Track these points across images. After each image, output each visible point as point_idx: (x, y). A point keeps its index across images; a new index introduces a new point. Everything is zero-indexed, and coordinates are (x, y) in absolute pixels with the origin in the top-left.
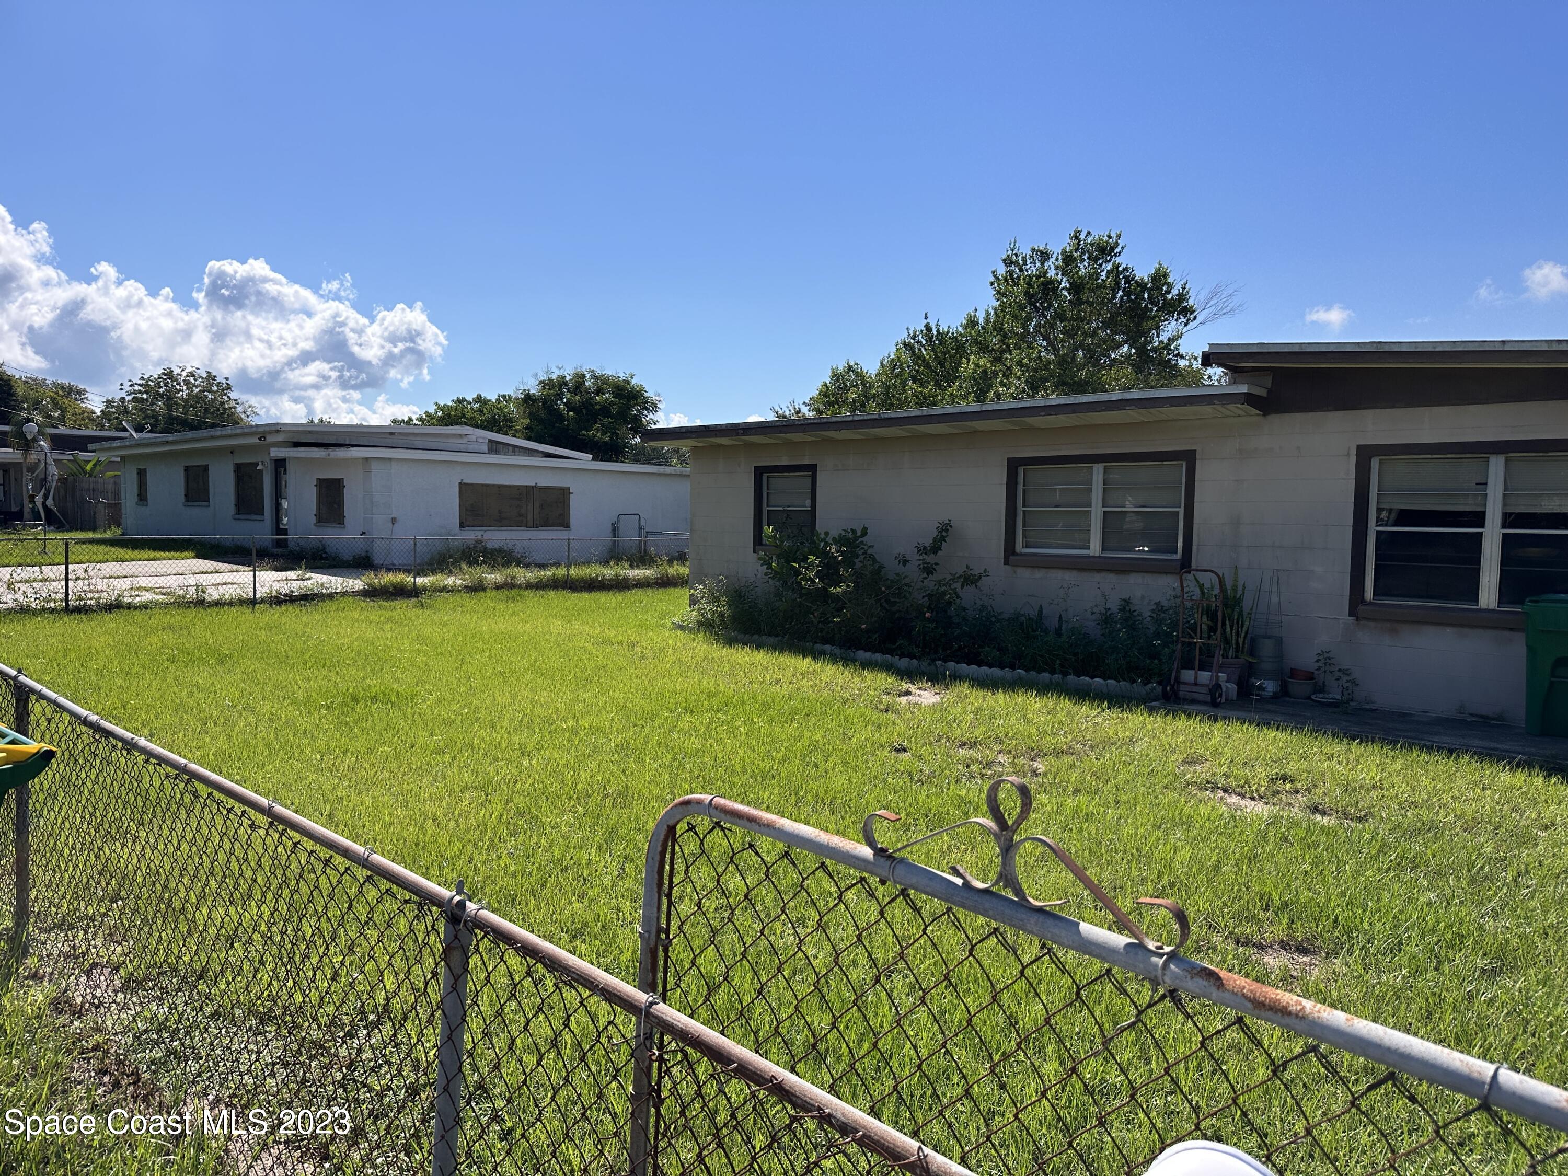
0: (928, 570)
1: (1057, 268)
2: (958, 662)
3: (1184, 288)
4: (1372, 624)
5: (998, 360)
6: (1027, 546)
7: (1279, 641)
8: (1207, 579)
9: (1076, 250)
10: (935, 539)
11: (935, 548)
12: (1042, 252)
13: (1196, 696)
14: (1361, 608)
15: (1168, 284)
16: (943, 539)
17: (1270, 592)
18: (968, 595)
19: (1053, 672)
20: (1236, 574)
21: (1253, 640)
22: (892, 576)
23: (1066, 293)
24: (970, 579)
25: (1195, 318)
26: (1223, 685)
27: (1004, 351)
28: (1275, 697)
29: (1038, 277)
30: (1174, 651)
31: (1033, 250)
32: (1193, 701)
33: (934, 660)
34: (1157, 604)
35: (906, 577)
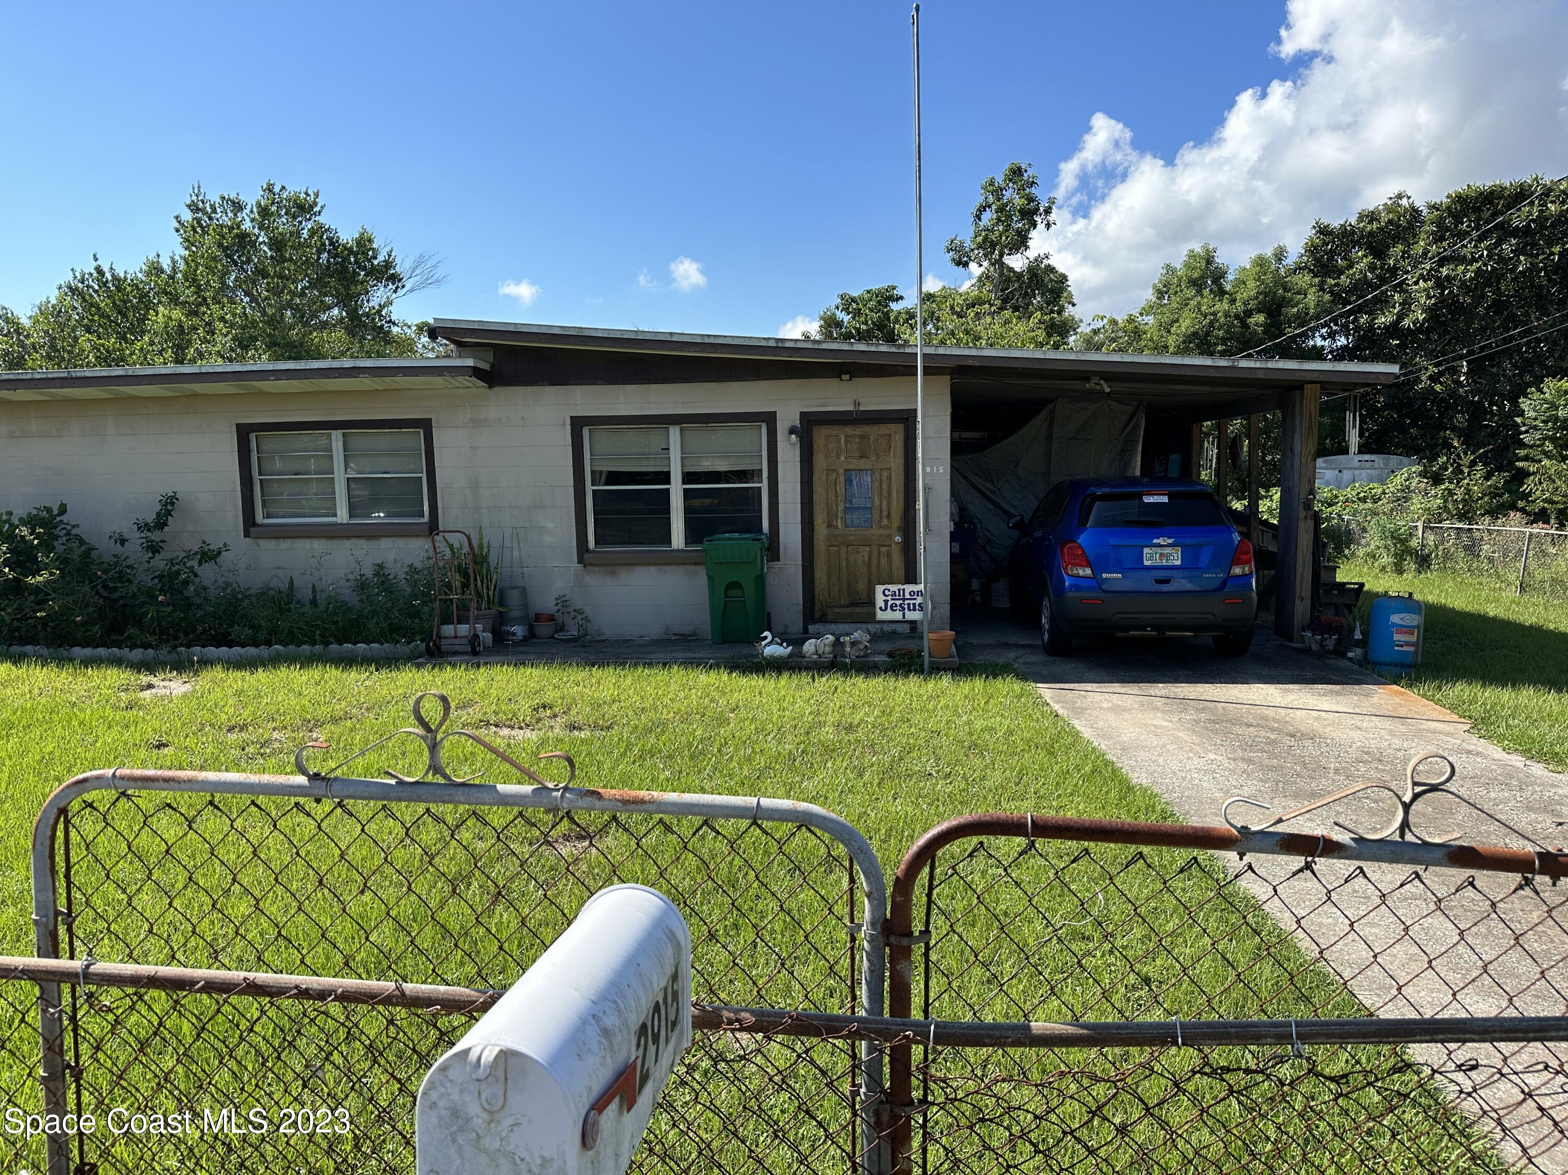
0: (154, 548)
1: (252, 220)
2: (204, 647)
3: (390, 256)
4: (596, 569)
5: (193, 313)
6: (268, 516)
7: (523, 591)
8: (456, 539)
9: (273, 203)
10: (158, 515)
11: (161, 523)
12: (233, 202)
13: (456, 648)
14: (586, 555)
15: (373, 249)
16: (169, 513)
17: (512, 548)
18: (207, 572)
19: (314, 643)
20: (481, 533)
21: (502, 593)
22: (107, 558)
23: (265, 248)
24: (208, 556)
25: (403, 286)
26: (481, 634)
27: (201, 304)
28: (525, 640)
29: (231, 228)
30: (433, 609)
31: (223, 198)
32: (455, 653)
33: (175, 647)
34: (410, 566)
35: (127, 558)
